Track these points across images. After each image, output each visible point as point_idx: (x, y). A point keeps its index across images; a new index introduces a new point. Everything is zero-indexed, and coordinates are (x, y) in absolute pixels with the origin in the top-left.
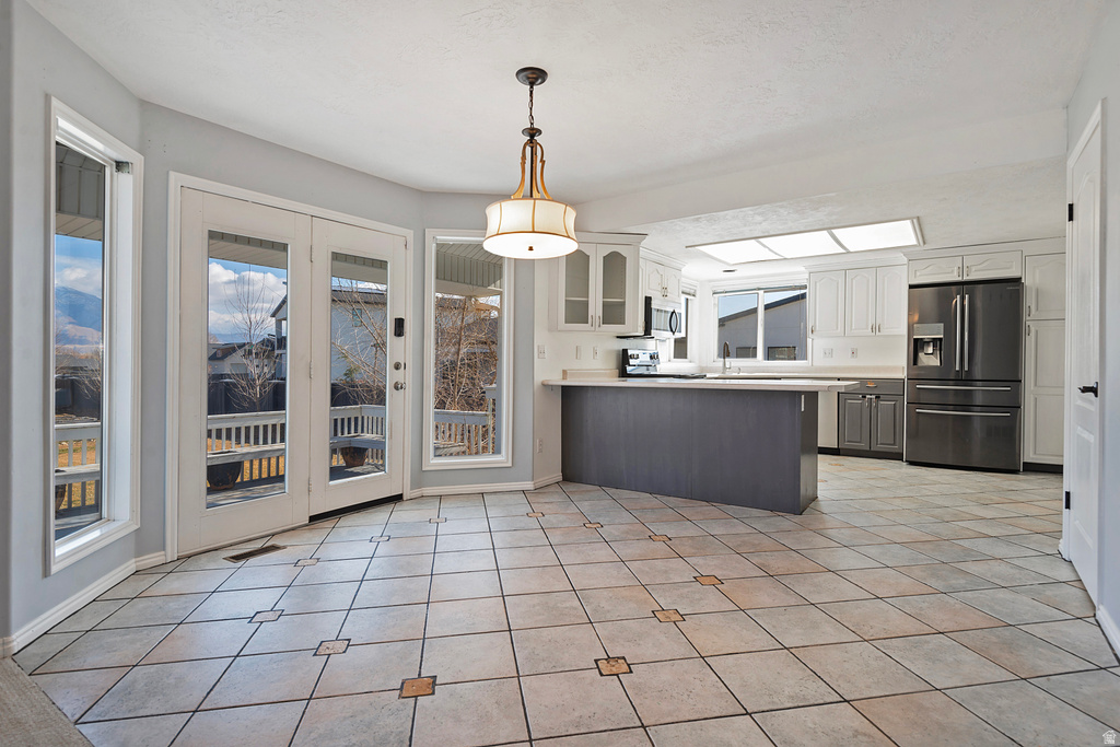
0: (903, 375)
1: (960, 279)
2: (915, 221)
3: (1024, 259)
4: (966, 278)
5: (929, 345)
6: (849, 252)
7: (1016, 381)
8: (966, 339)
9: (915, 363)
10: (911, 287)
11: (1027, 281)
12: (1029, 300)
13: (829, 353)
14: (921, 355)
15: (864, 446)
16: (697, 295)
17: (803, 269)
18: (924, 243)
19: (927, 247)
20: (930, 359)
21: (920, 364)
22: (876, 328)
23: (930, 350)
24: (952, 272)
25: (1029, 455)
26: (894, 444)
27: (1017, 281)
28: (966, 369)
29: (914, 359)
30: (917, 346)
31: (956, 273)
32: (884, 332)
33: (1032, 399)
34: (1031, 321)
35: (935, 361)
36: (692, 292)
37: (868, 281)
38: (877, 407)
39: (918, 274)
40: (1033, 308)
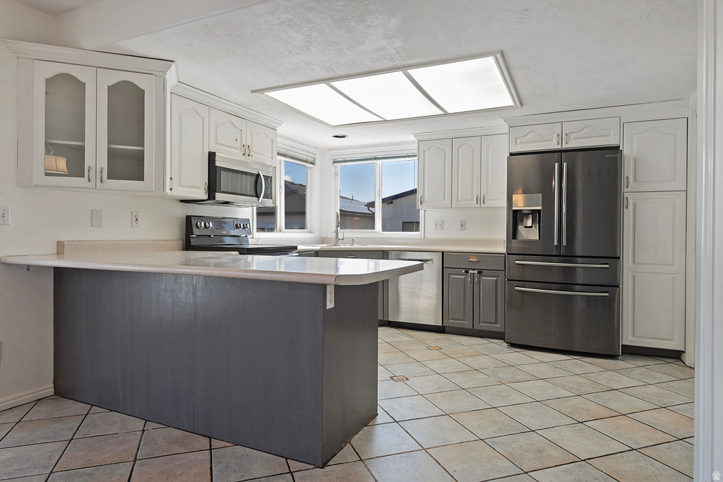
0: (503, 249)
1: (559, 147)
2: (499, 56)
3: (622, 126)
4: (565, 146)
5: (528, 218)
6: (447, 114)
7: (614, 258)
8: (564, 211)
9: (514, 236)
10: (511, 154)
11: (626, 151)
12: (628, 170)
13: (440, 225)
14: (521, 228)
15: (466, 324)
16: (317, 162)
17: (412, 138)
18: (522, 105)
19: (526, 110)
20: (530, 232)
21: (520, 238)
22: (480, 200)
23: (529, 223)
24: (552, 139)
25: (628, 339)
26: (496, 323)
27: (616, 149)
28: (565, 244)
29: (513, 233)
30: (516, 218)
31: (555, 141)
32: (489, 203)
33: (631, 277)
34: (629, 193)
35: (533, 235)
36: (310, 159)
37: (473, 150)
38: (479, 282)
39: (519, 141)
40: (631, 179)
